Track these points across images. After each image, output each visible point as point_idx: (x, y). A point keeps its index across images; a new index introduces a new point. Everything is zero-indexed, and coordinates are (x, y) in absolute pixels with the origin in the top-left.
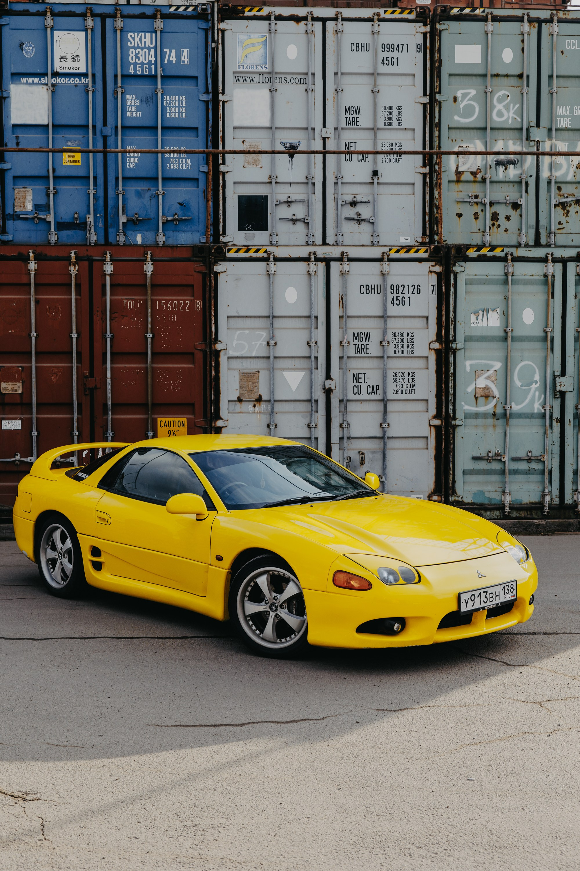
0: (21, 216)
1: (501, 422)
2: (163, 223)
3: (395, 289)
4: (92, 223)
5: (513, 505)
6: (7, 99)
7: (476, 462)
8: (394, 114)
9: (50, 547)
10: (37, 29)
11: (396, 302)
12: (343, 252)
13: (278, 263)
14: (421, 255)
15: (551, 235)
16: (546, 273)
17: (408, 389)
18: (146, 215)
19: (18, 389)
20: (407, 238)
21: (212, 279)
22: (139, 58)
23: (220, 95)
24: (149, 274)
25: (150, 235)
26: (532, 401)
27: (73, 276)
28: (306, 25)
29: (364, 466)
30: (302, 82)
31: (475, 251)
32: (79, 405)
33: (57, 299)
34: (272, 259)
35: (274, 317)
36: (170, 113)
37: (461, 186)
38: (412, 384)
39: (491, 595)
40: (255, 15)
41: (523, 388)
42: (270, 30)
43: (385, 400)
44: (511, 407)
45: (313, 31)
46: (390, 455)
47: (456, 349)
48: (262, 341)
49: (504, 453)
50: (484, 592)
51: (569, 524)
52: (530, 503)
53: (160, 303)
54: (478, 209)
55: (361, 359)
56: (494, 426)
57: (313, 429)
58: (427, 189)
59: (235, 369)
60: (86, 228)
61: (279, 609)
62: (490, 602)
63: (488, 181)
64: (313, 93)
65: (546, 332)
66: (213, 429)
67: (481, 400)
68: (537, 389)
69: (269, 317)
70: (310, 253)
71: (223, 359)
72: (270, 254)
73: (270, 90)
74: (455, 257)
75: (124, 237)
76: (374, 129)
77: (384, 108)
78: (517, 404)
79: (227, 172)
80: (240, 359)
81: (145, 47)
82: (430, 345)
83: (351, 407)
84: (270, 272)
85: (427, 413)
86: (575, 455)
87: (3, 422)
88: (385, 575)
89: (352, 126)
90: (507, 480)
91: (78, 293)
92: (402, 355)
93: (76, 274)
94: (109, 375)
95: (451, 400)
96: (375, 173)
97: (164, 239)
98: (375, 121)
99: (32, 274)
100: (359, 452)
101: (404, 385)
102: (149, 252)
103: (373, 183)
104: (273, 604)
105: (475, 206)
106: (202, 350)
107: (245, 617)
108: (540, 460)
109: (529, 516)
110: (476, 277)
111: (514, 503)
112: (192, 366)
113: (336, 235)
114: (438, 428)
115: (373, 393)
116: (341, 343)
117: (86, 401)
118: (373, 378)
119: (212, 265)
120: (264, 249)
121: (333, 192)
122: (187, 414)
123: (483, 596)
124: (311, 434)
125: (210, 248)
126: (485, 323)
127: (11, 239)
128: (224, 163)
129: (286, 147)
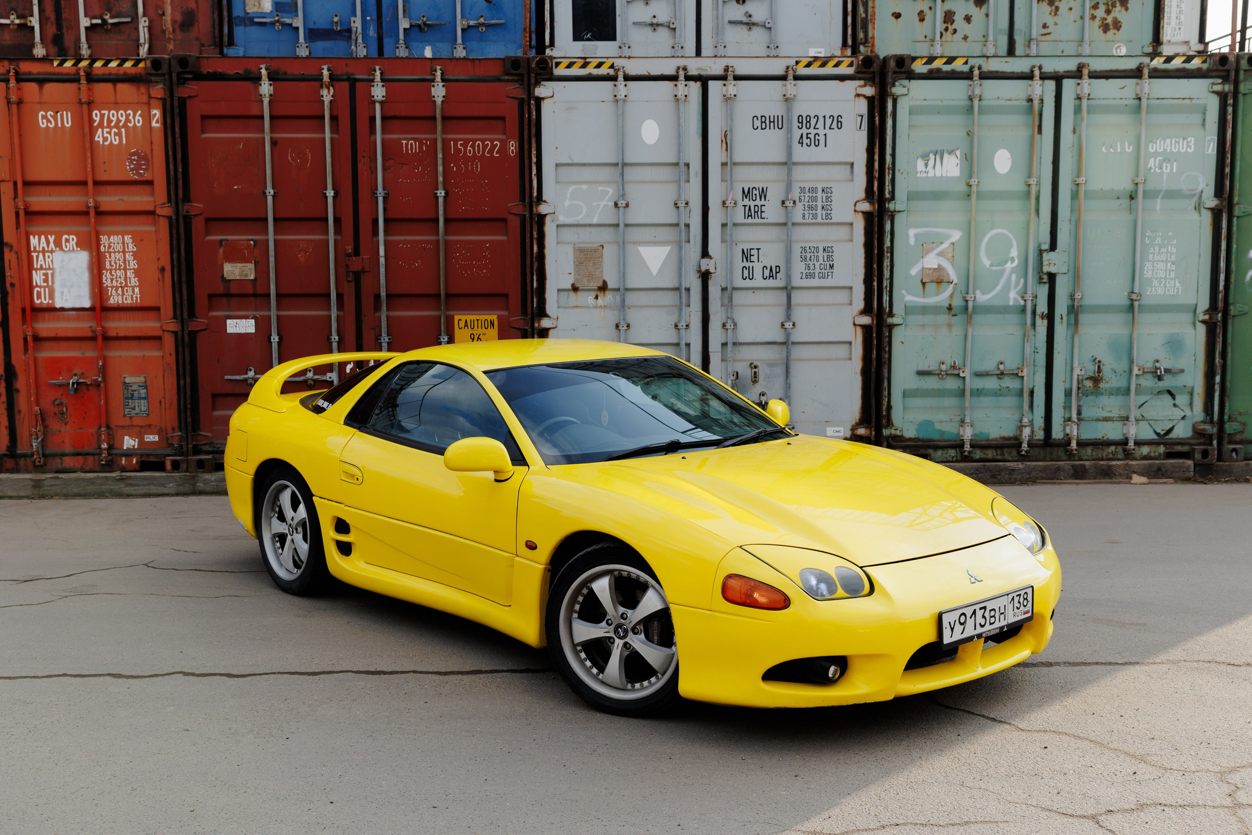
0: (256, 20)
1: (959, 319)
2: (463, 30)
3: (804, 122)
4: (360, 30)
5: (976, 441)
7: (922, 378)
9: (276, 515)
11: (805, 141)
12: (728, 66)
13: (630, 83)
14: (844, 70)
15: (1032, 43)
16: (1030, 96)
17: (823, 271)
18: (438, 18)
19: (249, 272)
20: (819, 50)
21: (533, 107)
24: (439, 100)
25: (444, 46)
26: (1007, 289)
27: (327, 103)
29: (758, 385)
31: (925, 64)
32: (340, 296)
33: (304, 139)
34: (621, 78)
35: (624, 165)
38: (828, 263)
39: (993, 613)
41: (994, 268)
43: (789, 288)
44: (975, 298)
46: (797, 369)
47: (895, 211)
48: (608, 201)
49: (965, 366)
50: (981, 609)
51: (1059, 469)
52: (1001, 438)
53: (456, 145)
54: (924, 5)
55: (754, 228)
56: (950, 326)
57: (683, 331)
59: (567, 243)
60: (350, 37)
61: (630, 634)
62: (991, 624)
65: (1029, 185)
66: (535, 331)
67: (931, 287)
68: (1013, 270)
69: (617, 165)
70: (678, 68)
71: (550, 229)
72: (619, 70)
74: (894, 73)
75: (407, 50)
78: (983, 293)
80: (576, 229)
82: (855, 205)
83: (738, 297)
84: (618, 97)
85: (850, 307)
86: (1068, 368)
87: (229, 322)
88: (813, 582)
90: (967, 404)
91: (335, 128)
92: (814, 221)
93: (331, 102)
94: (382, 252)
95: (886, 287)
97: (464, 53)
99: (266, 101)
100: (751, 364)
101: (817, 264)
102: (438, 68)
104: (619, 626)
105: (920, 2)
106: (519, 215)
107: (574, 646)
108: (1017, 374)
109: (999, 457)
110: (926, 103)
111: (978, 438)
112: (504, 238)
113: (716, 47)
114: (866, 328)
115: (771, 278)
116: (724, 203)
117: (349, 291)
118: (771, 256)
119: (532, 87)
120: (609, 61)
122: (498, 310)
123: (979, 615)
124: (679, 338)
125: (529, 61)
126: (938, 171)
127: (241, 53)
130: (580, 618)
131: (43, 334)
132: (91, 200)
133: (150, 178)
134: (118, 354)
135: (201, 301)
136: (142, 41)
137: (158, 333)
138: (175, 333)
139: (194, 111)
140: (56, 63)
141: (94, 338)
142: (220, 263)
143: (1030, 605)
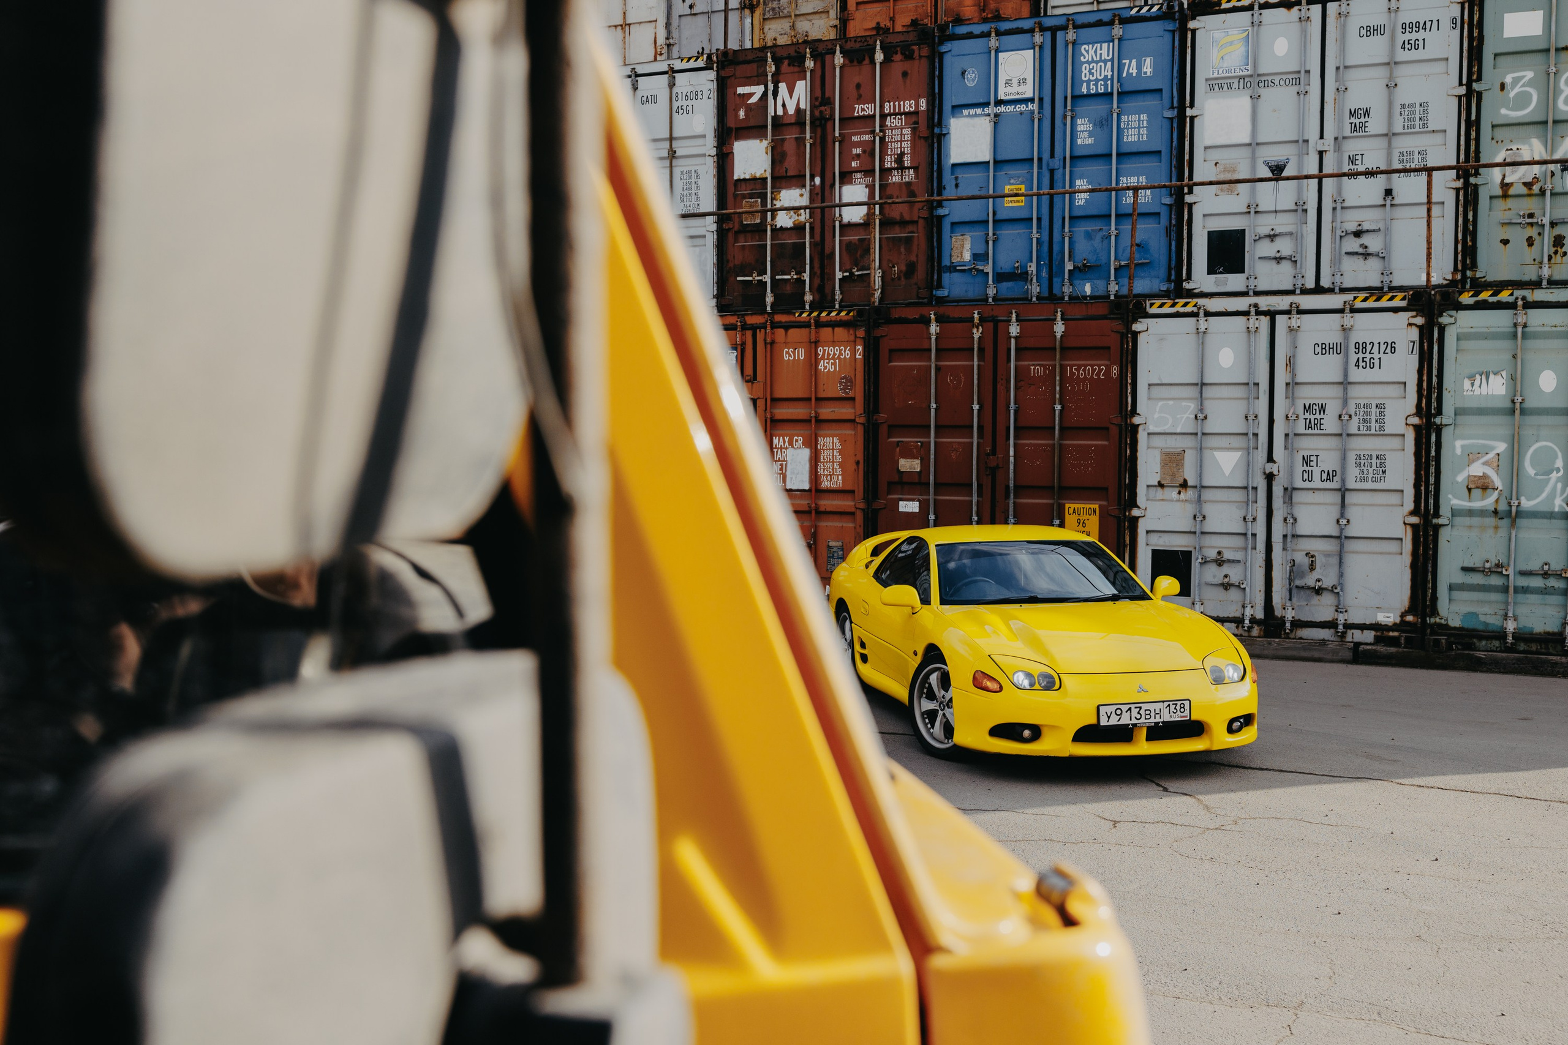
0: (958, 268)
1: (1506, 522)
2: (1116, 269)
3: (1361, 348)
4: (1035, 273)
5: (1520, 634)
6: (947, 136)
7: (1468, 574)
8: (1417, 112)
10: (981, 53)
11: (1361, 364)
12: (1293, 302)
13: (1210, 319)
14: (1397, 303)
17: (1376, 475)
18: (1096, 260)
19: (916, 466)
21: (1130, 339)
22: (1092, 74)
23: (1188, 109)
24: (1058, 335)
25: (1101, 284)
26: (1552, 496)
27: (976, 339)
28: (1300, 10)
29: (1315, 573)
30: (1294, 83)
31: (1471, 296)
32: (980, 486)
33: (959, 365)
34: (1202, 314)
35: (1203, 384)
36: (1128, 136)
37: (1510, 203)
38: (1381, 469)
39: (1148, 712)
40: (1234, 6)
41: (1538, 477)
42: (1253, 23)
43: (1343, 489)
44: (1519, 503)
45: (1308, 17)
46: (1351, 560)
47: (1441, 425)
48: (1189, 414)
49: (1509, 565)
50: (1136, 708)
52: (1545, 633)
53: (1071, 369)
54: (1533, 232)
55: (1315, 437)
56: (1496, 528)
57: (1250, 524)
58: (1461, 209)
59: (1156, 448)
60: (1027, 278)
62: (1146, 719)
63: (1548, 193)
64: (1307, 95)
66: (1126, 519)
67: (1476, 493)
68: (1558, 480)
69: (1197, 384)
70: (1250, 305)
71: (1142, 436)
72: (1200, 308)
73: (1251, 97)
74: (1440, 305)
75: (1071, 287)
76: (1389, 136)
77: (1403, 106)
78: (1528, 500)
79: (1195, 203)
80: (1163, 436)
81: (1101, 60)
82: (1406, 419)
83: (1298, 497)
84: (1199, 330)
85: (1401, 508)
87: (900, 503)
89: (1358, 134)
90: (1510, 600)
91: (981, 358)
92: (1368, 432)
93: (979, 338)
94: (1012, 453)
95: (1433, 491)
96: (1388, 192)
97: (1117, 288)
98: (1390, 123)
99: (933, 338)
100: (1308, 554)
101: (1371, 470)
103: (1384, 205)
104: (941, 703)
105: (1529, 228)
106: (1118, 425)
107: (923, 714)
108: (1561, 575)
109: (1543, 650)
110: (1472, 330)
111: (1521, 631)
112: (1106, 443)
113: (1333, 275)
114: (1414, 527)
115: (1328, 481)
116: (1287, 417)
117: (987, 482)
118: (1328, 461)
119: (1129, 325)
120: (1195, 301)
121: (1331, 220)
122: (1099, 500)
123: (1135, 712)
124: (1247, 529)
125: (1128, 303)
126: (1484, 390)
127: (946, 294)
128: (1191, 192)
129: (1270, 167)
130: (926, 698)
132: (813, 412)
133: (853, 396)
134: (826, 524)
135: (883, 487)
136: (877, 287)
137: (853, 510)
138: (863, 510)
139: (885, 346)
140: (797, 315)
141: (810, 512)
142: (896, 458)
143: (1187, 713)
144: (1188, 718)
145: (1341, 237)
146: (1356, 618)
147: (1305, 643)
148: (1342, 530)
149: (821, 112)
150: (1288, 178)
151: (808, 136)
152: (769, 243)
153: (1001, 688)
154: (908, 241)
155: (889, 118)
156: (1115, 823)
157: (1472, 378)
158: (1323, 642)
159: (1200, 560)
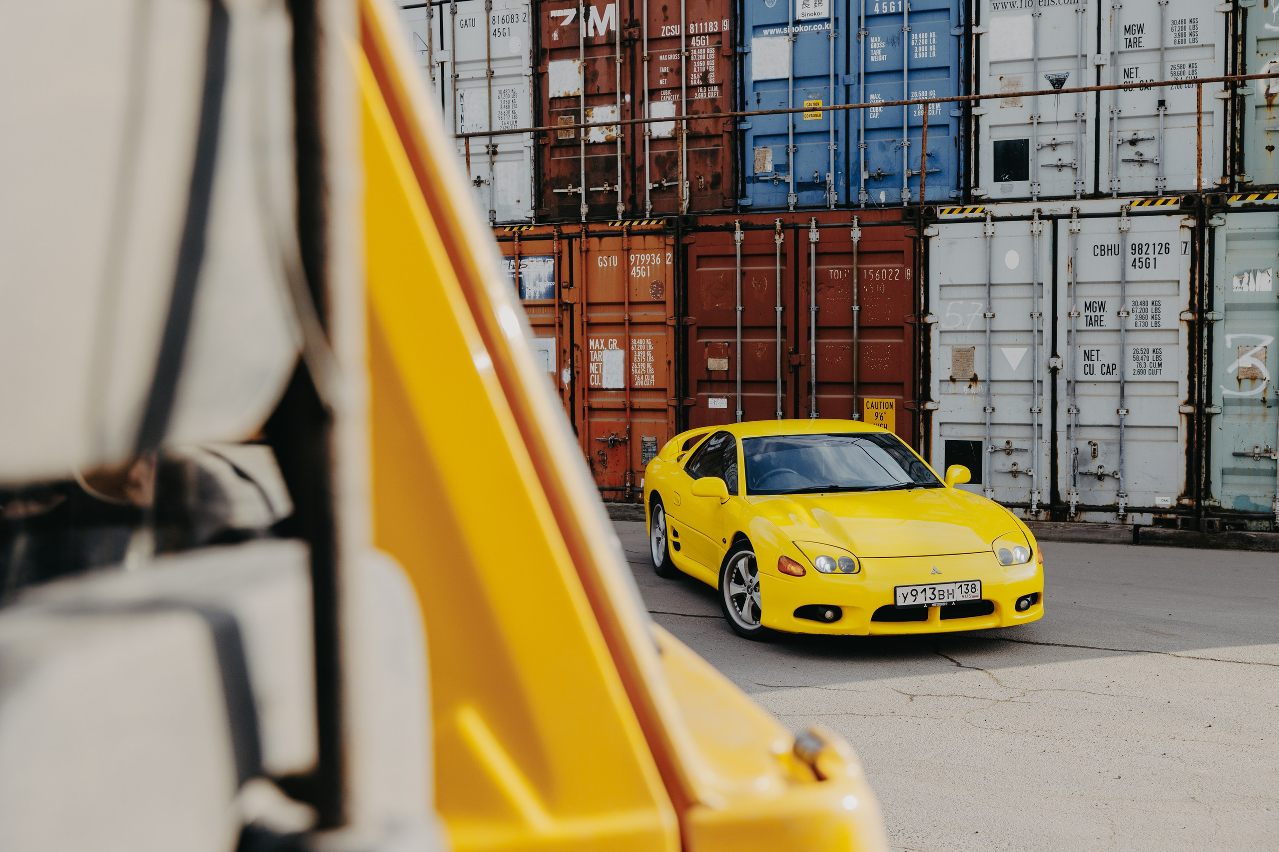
0: (761, 178)
1: (1273, 410)
2: (908, 178)
3: (1137, 249)
4: (832, 182)
6: (749, 54)
7: (1238, 459)
8: (1188, 28)
9: (658, 526)
11: (1138, 264)
12: (1074, 207)
13: (997, 223)
14: (1170, 206)
17: (1153, 368)
18: (890, 170)
19: (724, 365)
21: (922, 244)
23: (974, 27)
24: (855, 241)
25: (894, 192)
27: (778, 245)
29: (1097, 460)
30: (1072, 2)
31: (1240, 199)
32: (784, 383)
33: (763, 270)
34: (989, 219)
35: (991, 285)
36: (918, 53)
37: (1275, 111)
38: (1157, 362)
39: (941, 593)
43: (1122, 381)
46: (1129, 448)
47: (1213, 320)
48: (979, 313)
49: (1276, 450)
50: (930, 589)
53: (868, 272)
55: (1096, 333)
56: (1265, 415)
57: (1036, 415)
58: (1229, 118)
59: (947, 345)
60: (826, 188)
61: (753, 592)
62: (940, 599)
64: (1085, 13)
66: (921, 412)
67: (1246, 383)
69: (985, 285)
70: (1034, 211)
71: (934, 334)
72: (987, 213)
73: (1033, 15)
74: (1210, 208)
75: (867, 195)
76: (1162, 50)
77: (1174, 22)
79: (981, 115)
80: (954, 334)
82: (1180, 315)
83: (1080, 389)
84: (987, 234)
85: (1176, 398)
87: (710, 400)
89: (1133, 49)
91: (783, 263)
92: (1145, 328)
93: (782, 244)
94: (813, 351)
95: (1205, 382)
96: (1162, 103)
97: (909, 196)
98: (1162, 39)
99: (738, 245)
100: (1090, 442)
101: (1148, 363)
103: (1158, 115)
104: (749, 587)
106: (912, 323)
107: (732, 598)
110: (1240, 231)
112: (901, 341)
113: (1111, 181)
114: (1189, 416)
115: (1108, 374)
116: (1070, 314)
117: (790, 379)
118: (1108, 356)
119: (922, 230)
120: (981, 207)
121: (1108, 129)
122: (896, 395)
123: (929, 592)
124: (1033, 420)
125: (920, 210)
126: (1252, 287)
127: (750, 203)
128: (977, 105)
129: (1051, 81)
130: (735, 582)
131: (595, 406)
132: (626, 315)
133: (663, 300)
134: (641, 421)
135: (693, 385)
136: (685, 197)
137: (665, 407)
138: (675, 407)
139: (693, 253)
140: (610, 224)
141: (624, 410)
142: (705, 358)
143: (978, 592)
144: (979, 598)
145: (1118, 145)
146: (1135, 501)
147: (1088, 526)
148: (1121, 420)
149: (630, 33)
150: (1067, 91)
151: (618, 55)
152: (583, 157)
153: (804, 572)
154: (714, 153)
155: (694, 38)
156: (912, 697)
157: (1240, 275)
158: (1105, 525)
159: (990, 450)
